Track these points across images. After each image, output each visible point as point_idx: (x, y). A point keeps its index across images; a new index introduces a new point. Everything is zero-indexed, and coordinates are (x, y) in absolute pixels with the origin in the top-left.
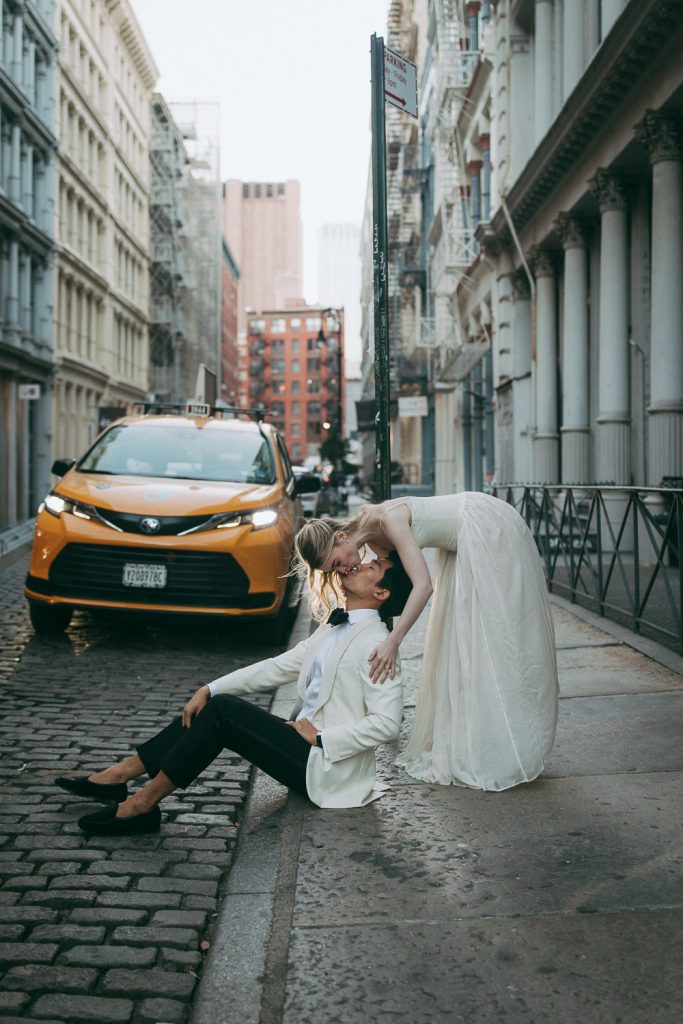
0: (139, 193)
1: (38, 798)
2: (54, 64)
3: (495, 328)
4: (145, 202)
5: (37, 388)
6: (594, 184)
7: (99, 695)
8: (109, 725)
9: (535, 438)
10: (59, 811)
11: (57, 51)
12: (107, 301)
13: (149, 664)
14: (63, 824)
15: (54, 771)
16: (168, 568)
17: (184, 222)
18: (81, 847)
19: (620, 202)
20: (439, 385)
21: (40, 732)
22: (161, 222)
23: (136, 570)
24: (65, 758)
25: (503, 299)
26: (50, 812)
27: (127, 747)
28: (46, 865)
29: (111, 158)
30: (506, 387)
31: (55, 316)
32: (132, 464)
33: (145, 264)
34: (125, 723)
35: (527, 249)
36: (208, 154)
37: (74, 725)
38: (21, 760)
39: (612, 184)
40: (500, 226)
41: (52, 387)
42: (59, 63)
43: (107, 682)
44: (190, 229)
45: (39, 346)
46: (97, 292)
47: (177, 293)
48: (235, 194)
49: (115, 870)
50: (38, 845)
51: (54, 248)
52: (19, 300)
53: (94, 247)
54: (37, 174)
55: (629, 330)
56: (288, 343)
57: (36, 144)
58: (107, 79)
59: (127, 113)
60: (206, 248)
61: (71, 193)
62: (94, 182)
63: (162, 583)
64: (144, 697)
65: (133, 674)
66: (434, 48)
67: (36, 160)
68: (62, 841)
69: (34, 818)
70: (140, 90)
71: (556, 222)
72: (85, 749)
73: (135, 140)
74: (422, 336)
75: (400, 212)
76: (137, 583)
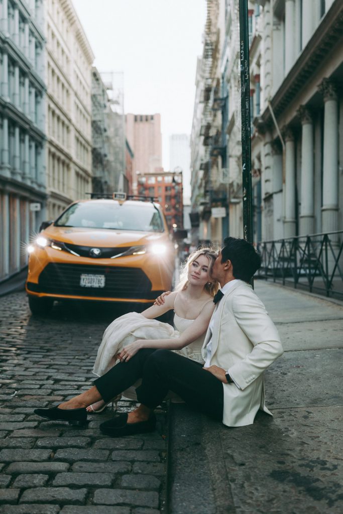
0: (86, 115)
1: (21, 417)
2: (44, 49)
3: (263, 169)
4: (89, 119)
5: (39, 205)
6: (321, 87)
7: (66, 348)
8: (72, 365)
9: (284, 222)
10: (35, 427)
11: (46, 42)
12: (72, 165)
13: (96, 330)
14: (37, 438)
15: (35, 397)
16: (106, 276)
17: (107, 128)
18: (50, 459)
19: (335, 96)
20: (233, 200)
21: (29, 370)
22: (97, 128)
23: (87, 277)
24: (43, 387)
25: (267, 155)
26: (29, 428)
27: (83, 379)
28: (20, 477)
29: (73, 97)
30: (269, 197)
31: (47, 171)
32: (85, 222)
33: (90, 149)
34: (82, 364)
35: (281, 127)
36: (118, 97)
37: (51, 365)
38: (14, 388)
39: (331, 86)
40: (267, 117)
41: (46, 205)
42: (46, 49)
43: (72, 340)
44: (110, 132)
45: (40, 186)
46: (67, 161)
47: (105, 163)
48: (131, 120)
49: (75, 482)
50: (16, 458)
51: (46, 138)
52: (30, 163)
53: (65, 139)
54: (37, 103)
55: (338, 163)
56: (156, 188)
57: (36, 88)
58: (70, 58)
59: (80, 75)
60: (118, 142)
61: (53, 113)
62: (65, 108)
63: (103, 285)
64: (94, 348)
65: (87, 336)
66: (228, 38)
67: (36, 96)
68: (35, 454)
69: (16, 434)
70: (86, 65)
71: (297, 111)
72: (57, 381)
73: (84, 88)
74: (223, 178)
75: (210, 122)
76: (88, 285)
